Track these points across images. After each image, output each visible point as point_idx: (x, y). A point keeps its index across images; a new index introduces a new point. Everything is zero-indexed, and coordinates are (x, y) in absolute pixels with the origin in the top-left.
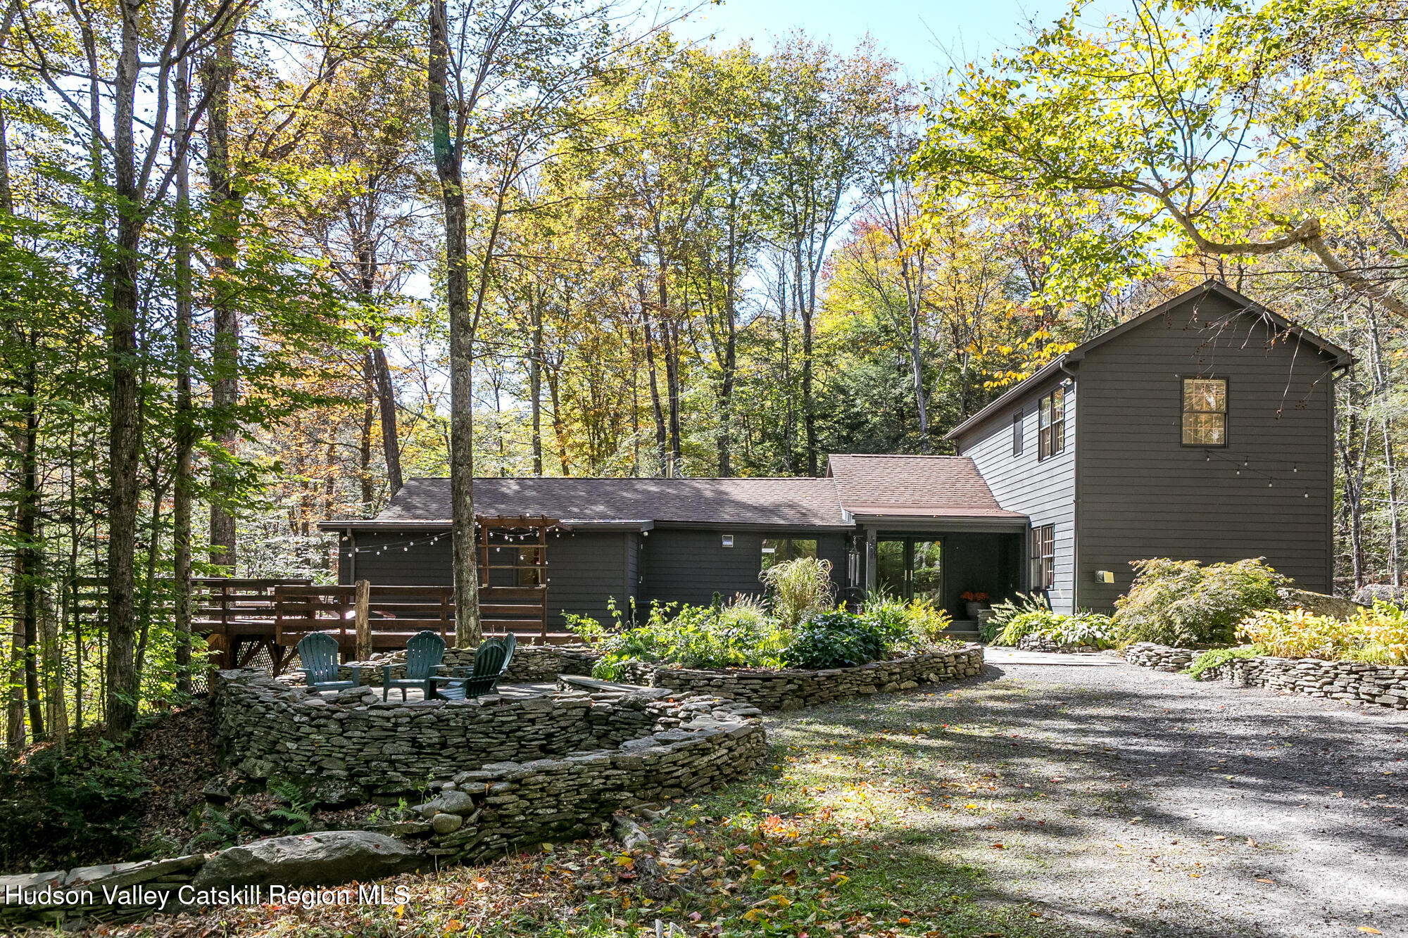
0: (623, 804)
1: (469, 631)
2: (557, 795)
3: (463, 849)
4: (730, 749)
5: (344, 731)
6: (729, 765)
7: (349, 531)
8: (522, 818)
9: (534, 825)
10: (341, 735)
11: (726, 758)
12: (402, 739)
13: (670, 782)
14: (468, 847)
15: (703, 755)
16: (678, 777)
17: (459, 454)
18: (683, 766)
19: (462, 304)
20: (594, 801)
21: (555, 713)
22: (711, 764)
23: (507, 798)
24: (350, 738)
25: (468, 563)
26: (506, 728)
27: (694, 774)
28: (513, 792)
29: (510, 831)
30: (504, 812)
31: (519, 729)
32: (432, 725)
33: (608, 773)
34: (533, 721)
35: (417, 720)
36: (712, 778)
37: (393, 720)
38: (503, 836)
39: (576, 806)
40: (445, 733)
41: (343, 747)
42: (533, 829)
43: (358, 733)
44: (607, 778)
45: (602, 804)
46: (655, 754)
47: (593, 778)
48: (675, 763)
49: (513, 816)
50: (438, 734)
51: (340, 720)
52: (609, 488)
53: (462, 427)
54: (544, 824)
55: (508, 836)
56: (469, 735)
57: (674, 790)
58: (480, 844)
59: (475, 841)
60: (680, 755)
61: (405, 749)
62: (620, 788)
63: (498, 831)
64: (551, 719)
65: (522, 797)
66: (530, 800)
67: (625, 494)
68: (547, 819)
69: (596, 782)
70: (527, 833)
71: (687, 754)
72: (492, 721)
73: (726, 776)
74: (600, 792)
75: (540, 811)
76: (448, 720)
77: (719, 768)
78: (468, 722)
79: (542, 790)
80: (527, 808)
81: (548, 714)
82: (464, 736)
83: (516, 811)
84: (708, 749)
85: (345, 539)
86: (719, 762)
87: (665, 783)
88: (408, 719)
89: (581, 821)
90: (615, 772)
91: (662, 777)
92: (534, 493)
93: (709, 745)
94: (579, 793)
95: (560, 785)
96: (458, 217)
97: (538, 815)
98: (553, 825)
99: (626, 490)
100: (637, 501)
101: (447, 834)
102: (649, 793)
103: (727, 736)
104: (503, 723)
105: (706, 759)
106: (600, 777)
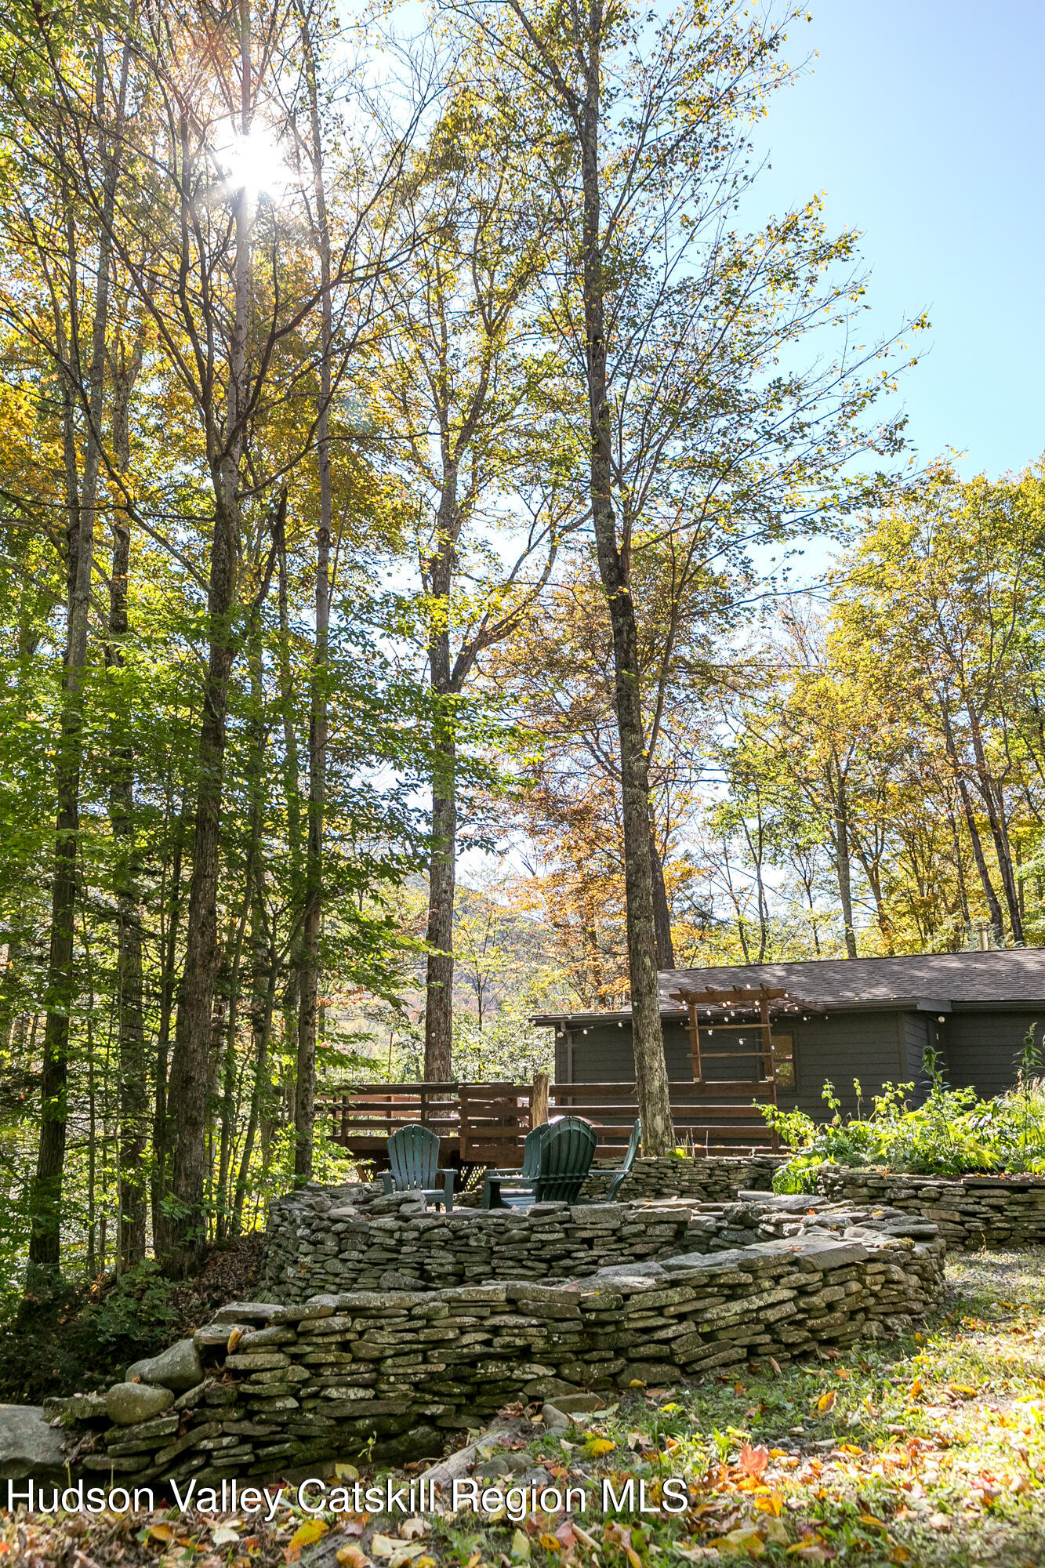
0: (529, 1390)
1: (655, 1134)
2: (378, 1361)
3: (152, 1463)
4: (802, 1291)
5: (341, 1251)
6: (800, 1324)
7: (563, 1025)
8: (292, 1403)
9: (316, 1421)
10: (336, 1256)
11: (790, 1308)
12: (406, 1265)
13: (645, 1350)
14: (162, 1458)
15: (730, 1298)
16: (667, 1341)
17: (635, 905)
18: (681, 1317)
19: (633, 726)
20: (460, 1380)
21: (627, 1230)
22: (749, 1318)
23: (261, 1359)
24: (345, 1261)
25: (650, 1044)
26: (546, 1253)
27: (708, 1337)
28: (280, 1346)
29: (260, 1431)
30: (257, 1389)
31: (568, 1254)
32: (446, 1245)
33: (497, 1320)
34: (589, 1243)
35: (426, 1236)
36: (752, 1350)
37: (397, 1235)
38: (244, 1439)
39: (416, 1386)
40: (462, 1257)
41: (337, 1275)
42: (315, 1431)
43: (355, 1255)
44: (496, 1330)
45: (481, 1387)
46: (617, 1289)
47: (463, 1330)
48: (660, 1310)
49: (270, 1399)
50: (451, 1258)
51: (338, 1234)
52: (896, 968)
53: (638, 871)
54: (341, 1421)
55: (258, 1443)
56: (494, 1262)
57: (656, 1369)
58: (190, 1453)
59: (180, 1446)
60: (674, 1295)
61: (408, 1280)
62: (525, 1354)
63: (234, 1428)
64: (620, 1240)
65: (296, 1359)
66: (315, 1368)
67: (917, 973)
68: (348, 1410)
69: (467, 1339)
70: (303, 1439)
71: (690, 1292)
72: (527, 1240)
73: (789, 1346)
74: (474, 1361)
75: (333, 1393)
76: (467, 1237)
77: (770, 1328)
78: (493, 1241)
79: (345, 1346)
80: (305, 1383)
81: (614, 1231)
82: (489, 1263)
83: (277, 1388)
84: (746, 1285)
85: (561, 1034)
86: (772, 1315)
87: (633, 1353)
88: (415, 1234)
89: (431, 1420)
90: (512, 1320)
91: (626, 1338)
92: (803, 979)
93: (746, 1278)
94: (426, 1361)
95: (385, 1338)
96: (626, 628)
97: (328, 1399)
98: (361, 1424)
99: (919, 969)
100: (930, 981)
101: (128, 1425)
102: (595, 1371)
103: (795, 1262)
104: (544, 1244)
105: (736, 1307)
106: (476, 1328)
